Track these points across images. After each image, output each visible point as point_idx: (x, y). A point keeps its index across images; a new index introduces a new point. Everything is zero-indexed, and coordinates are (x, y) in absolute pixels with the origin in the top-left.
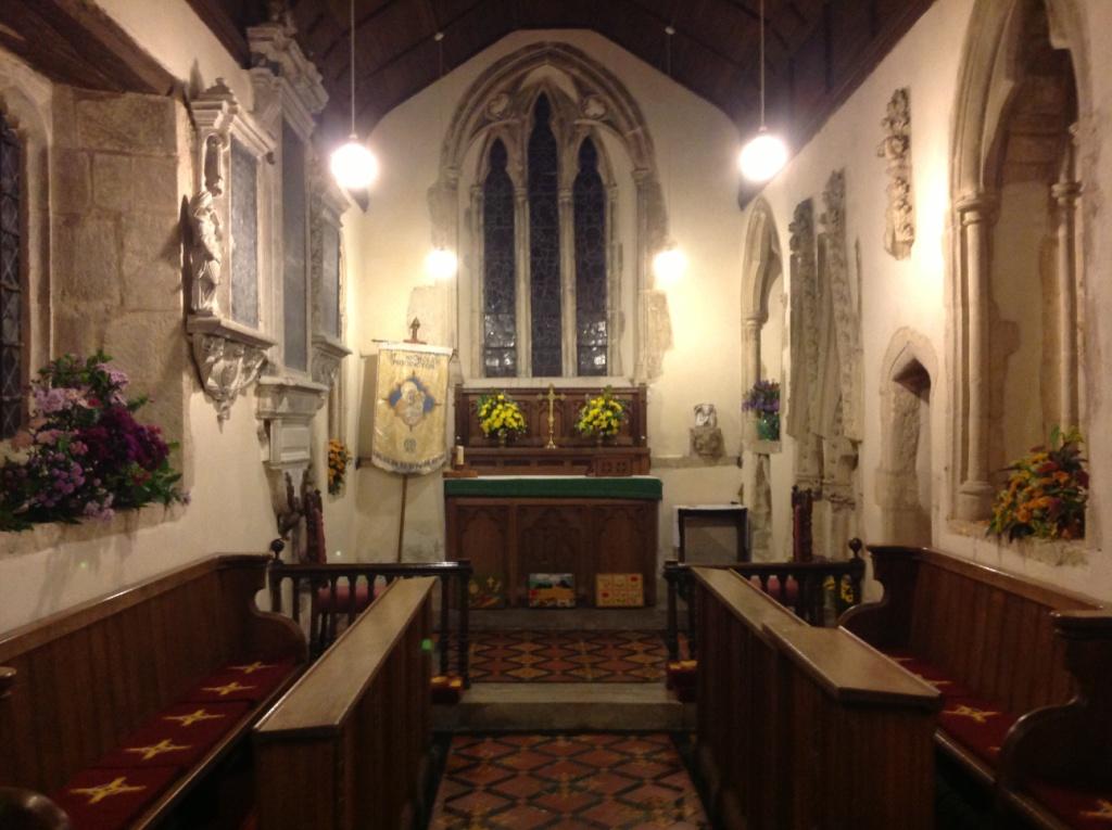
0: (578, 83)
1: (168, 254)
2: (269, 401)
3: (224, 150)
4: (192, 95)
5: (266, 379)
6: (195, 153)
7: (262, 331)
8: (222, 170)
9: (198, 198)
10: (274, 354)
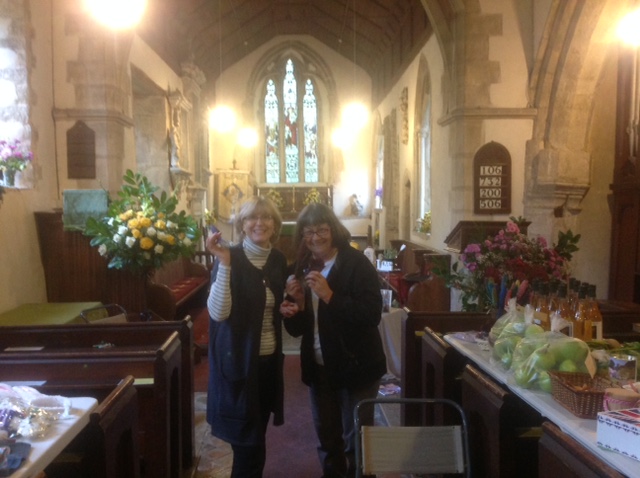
0: (304, 58)
1: (163, 148)
2: (191, 194)
3: (179, 112)
4: (168, 95)
5: (190, 187)
6: (170, 114)
7: (189, 170)
8: (179, 119)
9: (172, 129)
10: (192, 178)
